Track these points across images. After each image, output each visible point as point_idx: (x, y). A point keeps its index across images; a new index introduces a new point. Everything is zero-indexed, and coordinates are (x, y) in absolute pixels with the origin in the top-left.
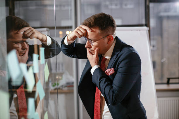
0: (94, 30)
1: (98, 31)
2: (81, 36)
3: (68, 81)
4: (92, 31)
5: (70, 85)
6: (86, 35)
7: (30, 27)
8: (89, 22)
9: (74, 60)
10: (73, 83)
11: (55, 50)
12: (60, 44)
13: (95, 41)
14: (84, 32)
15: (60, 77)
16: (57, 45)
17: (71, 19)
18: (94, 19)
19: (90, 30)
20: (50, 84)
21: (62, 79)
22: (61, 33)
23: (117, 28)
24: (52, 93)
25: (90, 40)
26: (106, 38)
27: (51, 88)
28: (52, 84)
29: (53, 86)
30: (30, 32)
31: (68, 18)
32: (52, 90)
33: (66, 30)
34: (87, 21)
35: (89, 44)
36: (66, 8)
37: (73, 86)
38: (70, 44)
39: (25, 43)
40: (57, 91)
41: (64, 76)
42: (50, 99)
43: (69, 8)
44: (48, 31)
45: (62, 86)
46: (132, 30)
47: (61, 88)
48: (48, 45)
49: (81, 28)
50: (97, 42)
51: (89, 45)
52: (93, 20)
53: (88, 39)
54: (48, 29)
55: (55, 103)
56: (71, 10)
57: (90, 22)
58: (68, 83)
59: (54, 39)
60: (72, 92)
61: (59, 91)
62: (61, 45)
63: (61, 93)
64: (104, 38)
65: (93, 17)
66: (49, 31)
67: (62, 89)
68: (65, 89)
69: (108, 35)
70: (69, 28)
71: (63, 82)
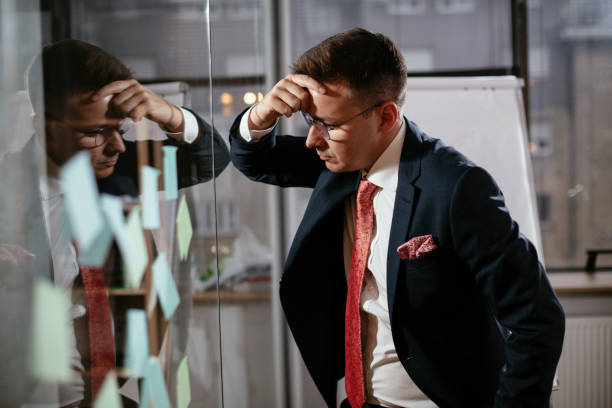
0: (332, 88)
1: (346, 92)
2: (293, 110)
3: (251, 261)
4: (328, 93)
5: (257, 274)
6: (306, 105)
7: (134, 82)
8: (315, 63)
9: (272, 190)
10: (268, 268)
11: (211, 156)
12: (225, 136)
13: (336, 125)
14: (300, 96)
15: (225, 250)
16: (218, 139)
17: (261, 51)
18: (330, 51)
19: (322, 90)
20: (193, 273)
21: (230, 255)
22: (226, 98)
23: (410, 81)
24: (199, 302)
25: (321, 120)
26: (374, 114)
27: (197, 285)
28: (198, 271)
29: (203, 279)
30: (134, 96)
31: (250, 50)
32: (197, 292)
33: (246, 88)
34: (309, 58)
35: (319, 134)
36: (243, 14)
37: (268, 279)
38: (259, 137)
39: (117, 135)
40: (216, 295)
41: (237, 245)
42: (191, 322)
43: (255, 14)
44: (184, 92)
45: (232, 278)
46: (466, 89)
47: (229, 285)
48: (186, 140)
49: (292, 82)
50: (344, 127)
51: (319, 139)
52: (328, 54)
53: (317, 120)
54: (186, 87)
55: (208, 336)
56: (261, 21)
57: (317, 61)
58: (252, 269)
59: (207, 119)
60: (263, 300)
61: (223, 295)
62: (230, 140)
63: (231, 302)
64: (366, 113)
65: (327, 46)
66: (188, 94)
67: (231, 290)
68: (243, 289)
69: (379, 104)
70: (255, 82)
71: (234, 264)
